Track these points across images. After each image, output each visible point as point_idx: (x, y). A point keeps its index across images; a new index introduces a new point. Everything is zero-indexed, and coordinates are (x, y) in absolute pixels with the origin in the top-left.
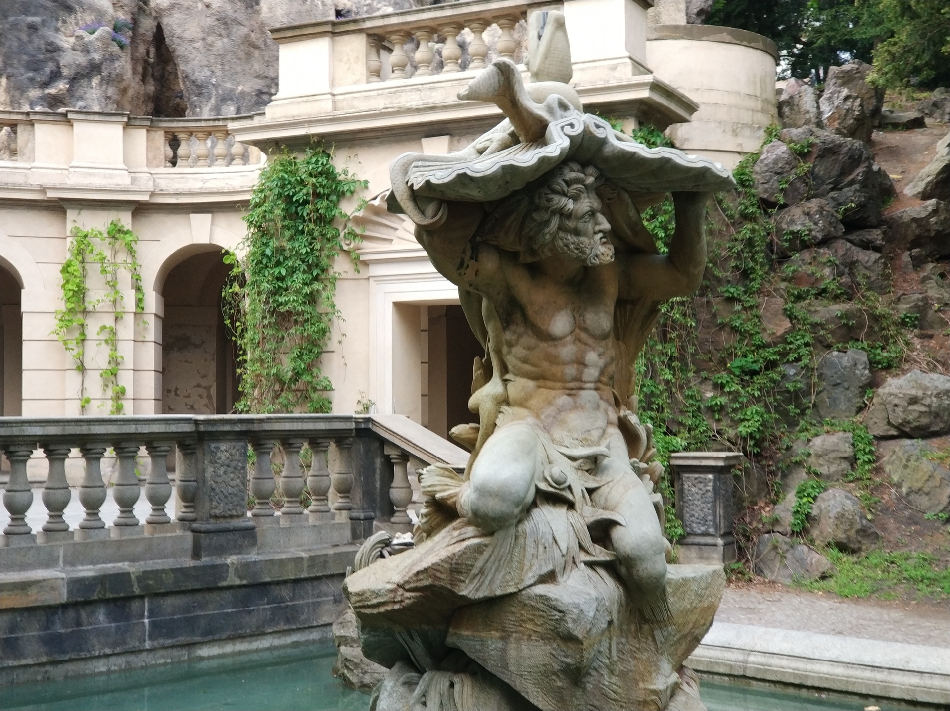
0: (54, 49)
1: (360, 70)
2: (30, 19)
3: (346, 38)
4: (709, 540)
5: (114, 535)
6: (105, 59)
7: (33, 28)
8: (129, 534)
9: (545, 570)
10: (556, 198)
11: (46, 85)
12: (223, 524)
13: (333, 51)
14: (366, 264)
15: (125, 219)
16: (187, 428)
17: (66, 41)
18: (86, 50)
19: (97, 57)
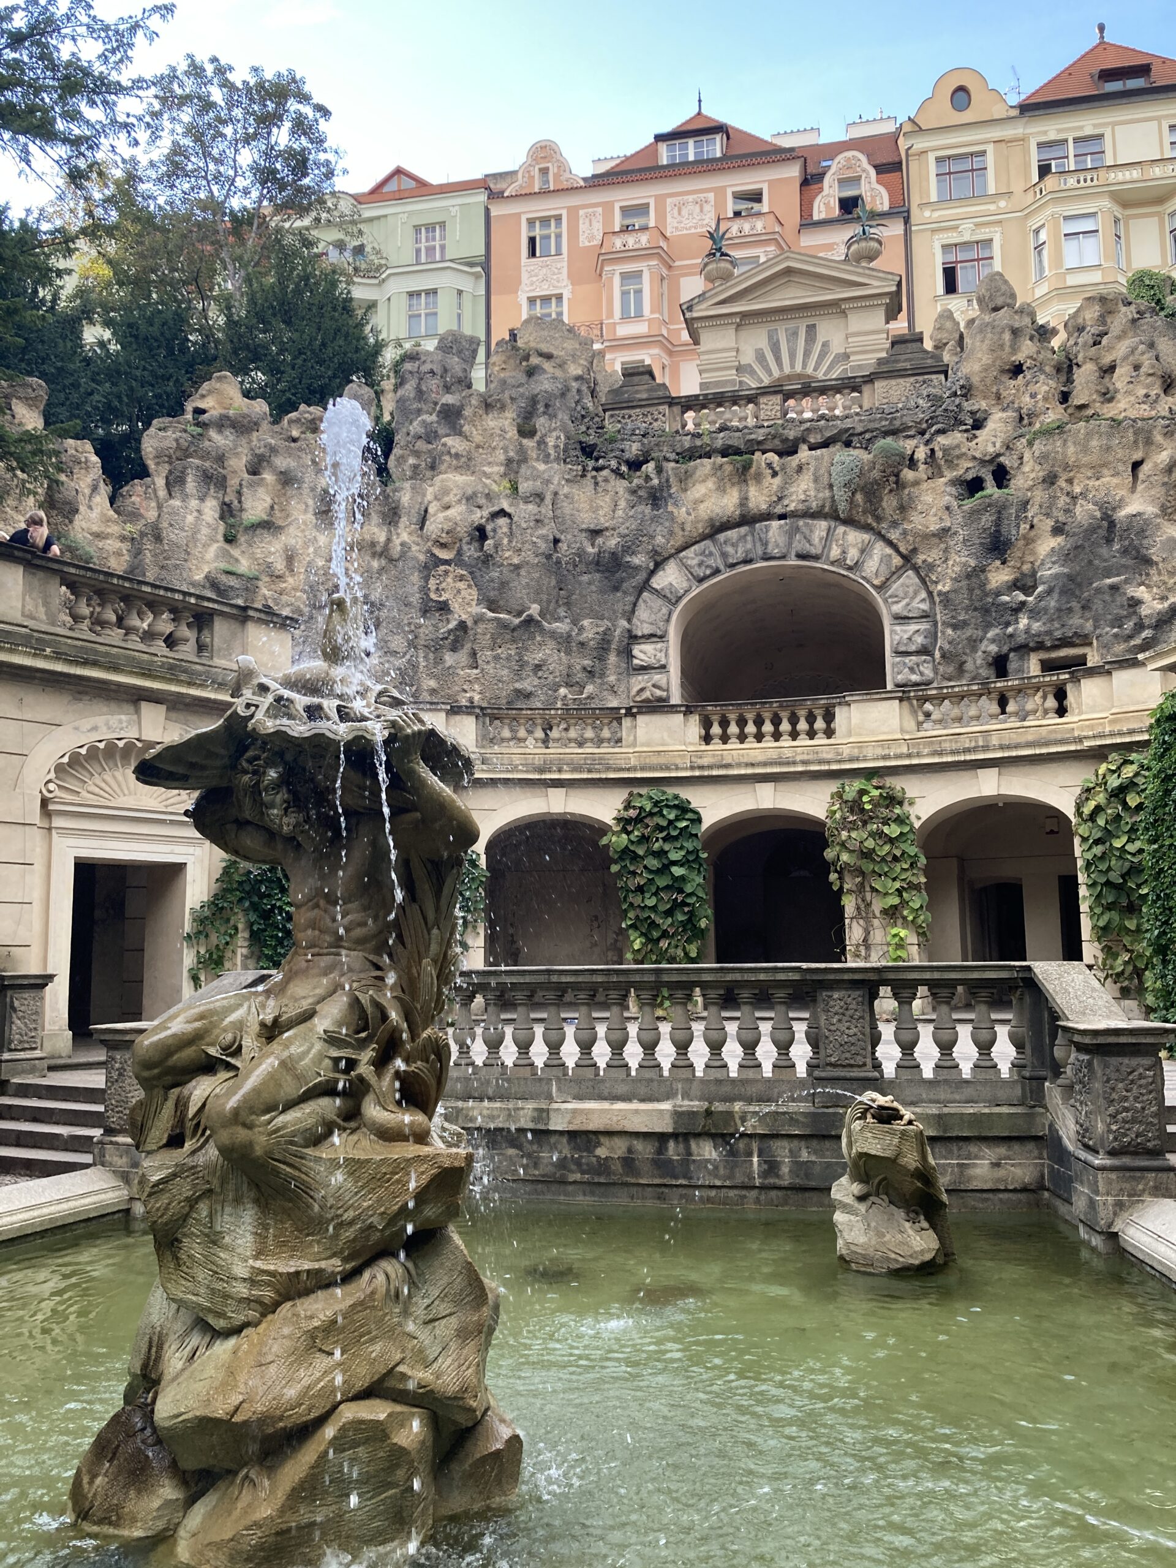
16: (796, 977)
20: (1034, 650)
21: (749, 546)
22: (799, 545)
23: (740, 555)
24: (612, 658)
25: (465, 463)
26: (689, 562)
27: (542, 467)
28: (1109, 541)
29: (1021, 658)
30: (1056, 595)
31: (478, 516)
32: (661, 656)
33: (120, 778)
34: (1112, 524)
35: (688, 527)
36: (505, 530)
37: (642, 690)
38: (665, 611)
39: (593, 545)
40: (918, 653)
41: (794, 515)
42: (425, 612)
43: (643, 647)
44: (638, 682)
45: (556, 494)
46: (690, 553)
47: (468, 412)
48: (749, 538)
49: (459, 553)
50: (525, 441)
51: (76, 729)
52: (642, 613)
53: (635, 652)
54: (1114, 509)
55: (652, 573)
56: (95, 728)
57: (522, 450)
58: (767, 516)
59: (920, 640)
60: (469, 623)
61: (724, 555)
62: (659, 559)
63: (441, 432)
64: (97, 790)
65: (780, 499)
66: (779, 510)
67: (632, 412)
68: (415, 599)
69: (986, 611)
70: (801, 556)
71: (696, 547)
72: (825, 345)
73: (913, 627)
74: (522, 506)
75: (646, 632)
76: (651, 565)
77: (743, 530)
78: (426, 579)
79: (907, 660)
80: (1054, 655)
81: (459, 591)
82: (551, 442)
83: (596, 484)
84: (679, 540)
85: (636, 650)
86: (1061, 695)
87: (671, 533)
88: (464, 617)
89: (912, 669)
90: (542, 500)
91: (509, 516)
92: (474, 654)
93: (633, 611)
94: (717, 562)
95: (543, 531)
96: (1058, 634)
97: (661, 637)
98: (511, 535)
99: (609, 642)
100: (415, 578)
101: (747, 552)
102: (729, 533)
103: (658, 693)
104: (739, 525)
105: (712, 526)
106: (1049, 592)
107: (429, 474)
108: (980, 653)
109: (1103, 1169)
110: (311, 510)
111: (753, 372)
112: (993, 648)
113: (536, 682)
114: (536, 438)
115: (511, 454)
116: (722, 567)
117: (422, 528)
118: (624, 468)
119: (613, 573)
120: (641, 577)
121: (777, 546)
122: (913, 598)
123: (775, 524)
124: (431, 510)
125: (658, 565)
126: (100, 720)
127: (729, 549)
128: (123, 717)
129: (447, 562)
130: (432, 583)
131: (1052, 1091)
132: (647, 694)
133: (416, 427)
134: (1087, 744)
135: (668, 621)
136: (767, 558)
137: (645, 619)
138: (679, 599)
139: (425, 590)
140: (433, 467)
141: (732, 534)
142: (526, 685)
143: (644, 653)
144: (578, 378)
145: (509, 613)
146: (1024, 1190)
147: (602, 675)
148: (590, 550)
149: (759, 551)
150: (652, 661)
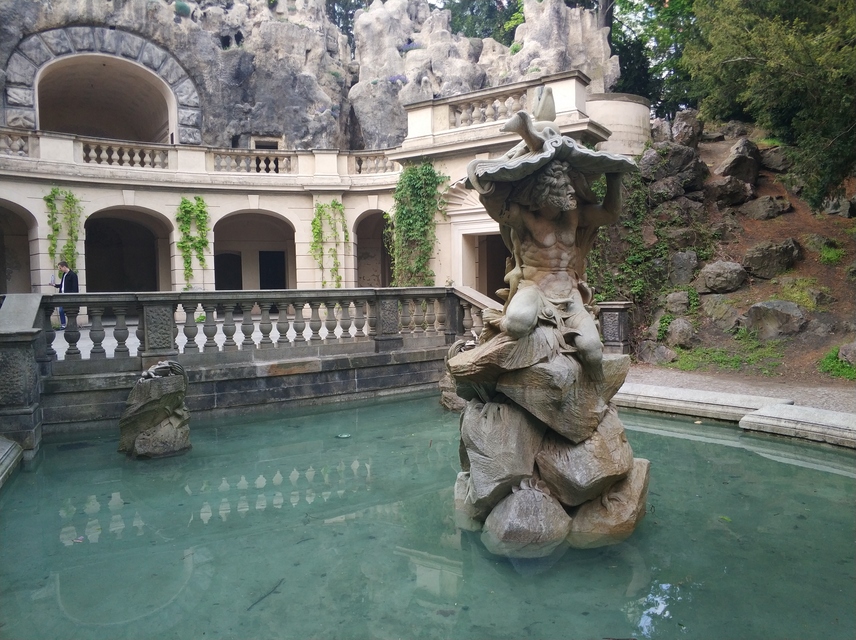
0: (306, 121)
1: (446, 122)
2: (294, 107)
3: (439, 107)
4: (616, 344)
5: (341, 342)
6: (328, 124)
7: (296, 111)
8: (347, 341)
9: (543, 357)
10: (548, 178)
11: (302, 138)
12: (388, 337)
13: (433, 114)
14: (449, 216)
15: (339, 199)
16: (371, 294)
17: (311, 117)
18: (319, 121)
19: (325, 123)
20: (253, 135)
21: (92, 40)
22: (124, 47)
23: (86, 44)
26: (50, 41)
28: (293, 87)
29: (247, 139)
30: (266, 109)
32: (30, 98)
34: (295, 79)
35: (50, 16)
37: (16, 119)
38: (31, 69)
40: (193, 126)
41: (122, 28)
43: (15, 90)
44: (13, 113)
46: (49, 34)
48: (91, 35)
52: (14, 67)
53: (8, 92)
54: (297, 71)
55: (21, 41)
58: (103, 25)
59: (194, 119)
61: (74, 42)
62: (27, 33)
65: (112, 16)
66: (111, 22)
69: (230, 110)
70: (124, 55)
71: (54, 32)
73: (190, 112)
75: (18, 80)
76: (21, 36)
77: (87, 30)
79: (187, 129)
80: (263, 139)
84: (42, 23)
85: (11, 91)
87: (37, 18)
89: (190, 135)
93: (7, 65)
94: (68, 44)
96: (266, 129)
97: (29, 86)
101: (91, 44)
102: (78, 29)
103: (29, 123)
104: (85, 25)
105: (67, 21)
106: (263, 107)
108: (226, 132)
112: (233, 131)
116: (72, 49)
120: (14, 42)
121: (110, 45)
122: (190, 95)
123: (108, 32)
125: (26, 37)
127: (78, 39)
132: (20, 123)
134: (306, 188)
135: (34, 76)
136: (103, 50)
137: (17, 69)
138: (42, 64)
141: (81, 30)
143: (16, 94)
149: (99, 46)
150: (23, 101)
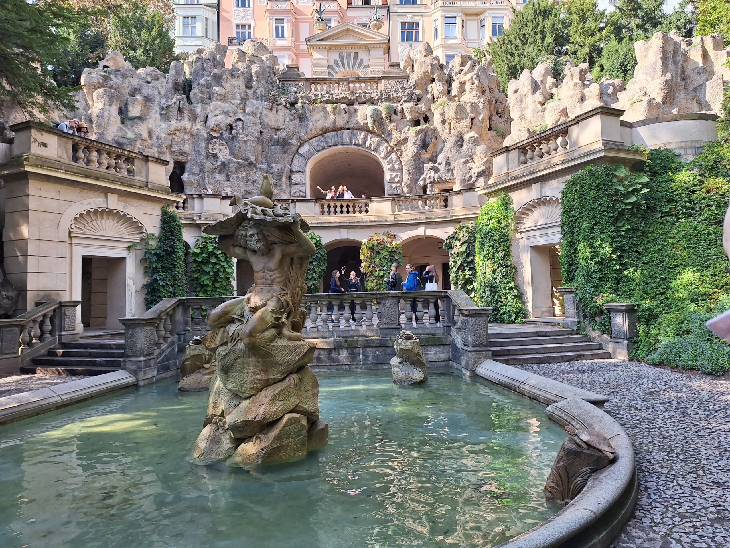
1: (517, 162)
21: (336, 139)
22: (354, 140)
23: (333, 143)
24: (284, 179)
25: (224, 98)
26: (313, 144)
27: (255, 102)
31: (230, 120)
32: (303, 179)
33: (99, 224)
35: (313, 130)
36: (241, 126)
37: (296, 192)
38: (304, 162)
39: (276, 135)
40: (396, 183)
41: (353, 129)
42: (207, 157)
43: (296, 176)
44: (294, 189)
45: (261, 113)
46: (314, 140)
47: (224, 77)
48: (336, 136)
49: (221, 134)
50: (248, 91)
51: (82, 204)
52: (295, 162)
53: (293, 178)
55: (299, 147)
56: (89, 203)
57: (246, 94)
58: (342, 129)
59: (397, 178)
60: (226, 162)
61: (327, 142)
62: (302, 142)
63: (213, 84)
64: (90, 228)
65: (348, 122)
66: (347, 126)
67: (291, 83)
68: (203, 152)
70: (355, 145)
71: (316, 138)
72: (361, 61)
73: (395, 173)
74: (247, 117)
75: (297, 170)
76: (299, 144)
77: (334, 133)
78: (208, 144)
79: (392, 185)
81: (221, 150)
82: (259, 92)
83: (277, 111)
84: (310, 135)
86: (446, 200)
87: (307, 132)
88: (224, 160)
89: (394, 189)
90: (256, 115)
91: (242, 121)
92: (228, 175)
93: (292, 162)
94: (323, 144)
95: (256, 128)
97: (303, 172)
98: (243, 128)
99: (283, 173)
100: (203, 143)
101: (335, 141)
102: (328, 134)
103: (302, 194)
104: (332, 131)
105: (322, 130)
106: (442, 163)
107: (208, 101)
108: (418, 184)
109: (471, 351)
110: (158, 113)
111: (334, 69)
113: (254, 187)
114: (253, 90)
115: (242, 96)
116: (326, 147)
117: (205, 124)
118: (288, 105)
119: (284, 146)
120: (295, 148)
121: (347, 140)
122: (395, 163)
123: (346, 132)
124: (209, 116)
125: (301, 145)
126: (91, 200)
127: (329, 140)
128: (101, 199)
129: (216, 138)
130: (210, 146)
131: (453, 330)
132: (298, 194)
133: (202, 81)
134: (454, 218)
135: (305, 166)
136: (342, 144)
137: (296, 165)
138: (309, 158)
139: (207, 148)
140: (210, 98)
141: (330, 134)
142: (250, 189)
143: (296, 178)
144: (268, 67)
145: (242, 159)
146: (444, 361)
147: (280, 186)
148: (275, 137)
149: (340, 142)
150: (299, 181)
